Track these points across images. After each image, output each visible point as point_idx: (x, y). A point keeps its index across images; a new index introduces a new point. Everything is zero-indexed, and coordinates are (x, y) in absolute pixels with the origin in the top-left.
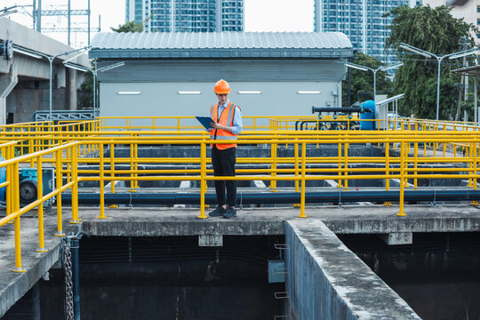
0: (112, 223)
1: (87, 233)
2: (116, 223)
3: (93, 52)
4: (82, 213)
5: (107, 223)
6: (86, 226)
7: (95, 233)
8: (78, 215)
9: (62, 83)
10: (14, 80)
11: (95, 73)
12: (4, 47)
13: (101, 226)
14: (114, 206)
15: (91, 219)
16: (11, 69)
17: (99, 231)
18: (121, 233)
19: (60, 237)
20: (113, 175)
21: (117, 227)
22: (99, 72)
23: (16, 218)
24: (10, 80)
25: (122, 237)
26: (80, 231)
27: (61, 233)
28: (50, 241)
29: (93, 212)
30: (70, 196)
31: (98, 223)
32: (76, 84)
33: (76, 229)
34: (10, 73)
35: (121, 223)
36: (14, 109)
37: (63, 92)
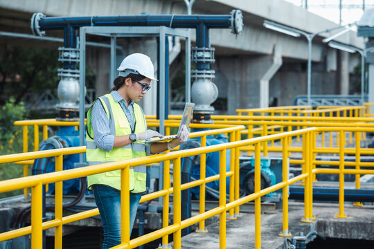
0: (352, 223)
1: (322, 234)
2: (357, 224)
3: (362, 30)
4: (319, 211)
5: (346, 223)
6: (321, 225)
7: (331, 235)
8: (311, 213)
9: (332, 66)
10: (278, 62)
11: (363, 54)
12: (232, 19)
13: (339, 226)
14: (359, 204)
15: (327, 218)
16: (274, 50)
17: (336, 232)
18: (362, 236)
19: (285, 237)
20: (358, 167)
21: (358, 229)
22: (368, 53)
23: (221, 213)
24: (272, 61)
25: (363, 241)
26: (313, 230)
27: (287, 233)
28: (271, 242)
29: (331, 211)
30: (303, 190)
31: (335, 224)
32: (347, 68)
33: (307, 229)
34: (273, 54)
35: (361, 224)
36: (278, 94)
37: (333, 76)
